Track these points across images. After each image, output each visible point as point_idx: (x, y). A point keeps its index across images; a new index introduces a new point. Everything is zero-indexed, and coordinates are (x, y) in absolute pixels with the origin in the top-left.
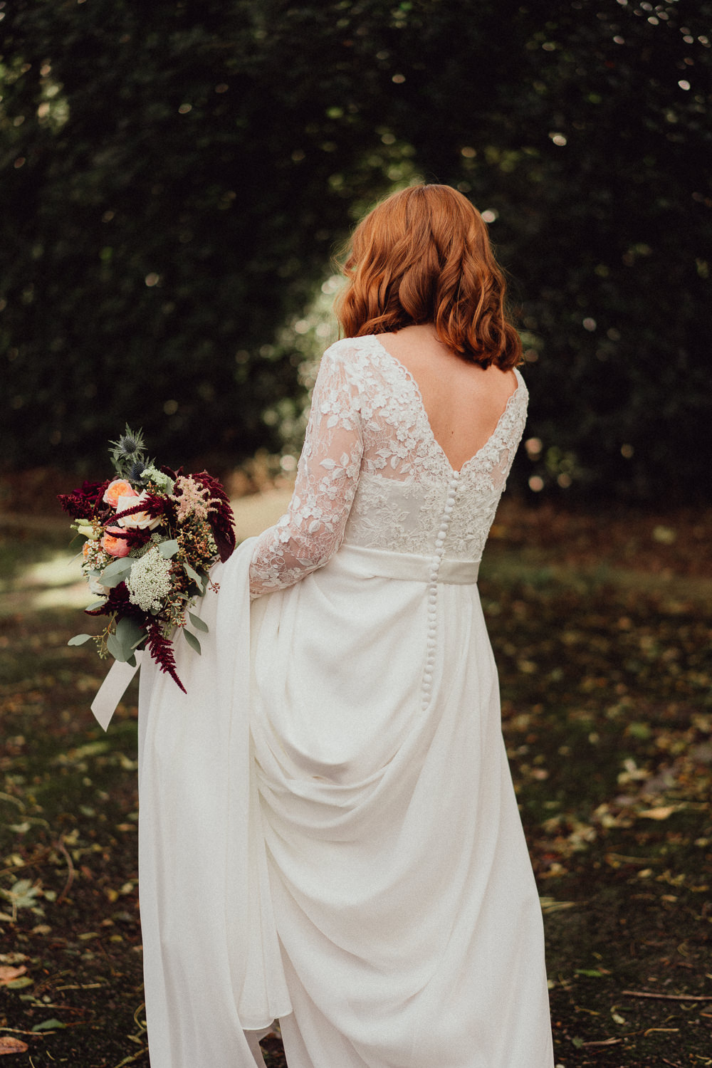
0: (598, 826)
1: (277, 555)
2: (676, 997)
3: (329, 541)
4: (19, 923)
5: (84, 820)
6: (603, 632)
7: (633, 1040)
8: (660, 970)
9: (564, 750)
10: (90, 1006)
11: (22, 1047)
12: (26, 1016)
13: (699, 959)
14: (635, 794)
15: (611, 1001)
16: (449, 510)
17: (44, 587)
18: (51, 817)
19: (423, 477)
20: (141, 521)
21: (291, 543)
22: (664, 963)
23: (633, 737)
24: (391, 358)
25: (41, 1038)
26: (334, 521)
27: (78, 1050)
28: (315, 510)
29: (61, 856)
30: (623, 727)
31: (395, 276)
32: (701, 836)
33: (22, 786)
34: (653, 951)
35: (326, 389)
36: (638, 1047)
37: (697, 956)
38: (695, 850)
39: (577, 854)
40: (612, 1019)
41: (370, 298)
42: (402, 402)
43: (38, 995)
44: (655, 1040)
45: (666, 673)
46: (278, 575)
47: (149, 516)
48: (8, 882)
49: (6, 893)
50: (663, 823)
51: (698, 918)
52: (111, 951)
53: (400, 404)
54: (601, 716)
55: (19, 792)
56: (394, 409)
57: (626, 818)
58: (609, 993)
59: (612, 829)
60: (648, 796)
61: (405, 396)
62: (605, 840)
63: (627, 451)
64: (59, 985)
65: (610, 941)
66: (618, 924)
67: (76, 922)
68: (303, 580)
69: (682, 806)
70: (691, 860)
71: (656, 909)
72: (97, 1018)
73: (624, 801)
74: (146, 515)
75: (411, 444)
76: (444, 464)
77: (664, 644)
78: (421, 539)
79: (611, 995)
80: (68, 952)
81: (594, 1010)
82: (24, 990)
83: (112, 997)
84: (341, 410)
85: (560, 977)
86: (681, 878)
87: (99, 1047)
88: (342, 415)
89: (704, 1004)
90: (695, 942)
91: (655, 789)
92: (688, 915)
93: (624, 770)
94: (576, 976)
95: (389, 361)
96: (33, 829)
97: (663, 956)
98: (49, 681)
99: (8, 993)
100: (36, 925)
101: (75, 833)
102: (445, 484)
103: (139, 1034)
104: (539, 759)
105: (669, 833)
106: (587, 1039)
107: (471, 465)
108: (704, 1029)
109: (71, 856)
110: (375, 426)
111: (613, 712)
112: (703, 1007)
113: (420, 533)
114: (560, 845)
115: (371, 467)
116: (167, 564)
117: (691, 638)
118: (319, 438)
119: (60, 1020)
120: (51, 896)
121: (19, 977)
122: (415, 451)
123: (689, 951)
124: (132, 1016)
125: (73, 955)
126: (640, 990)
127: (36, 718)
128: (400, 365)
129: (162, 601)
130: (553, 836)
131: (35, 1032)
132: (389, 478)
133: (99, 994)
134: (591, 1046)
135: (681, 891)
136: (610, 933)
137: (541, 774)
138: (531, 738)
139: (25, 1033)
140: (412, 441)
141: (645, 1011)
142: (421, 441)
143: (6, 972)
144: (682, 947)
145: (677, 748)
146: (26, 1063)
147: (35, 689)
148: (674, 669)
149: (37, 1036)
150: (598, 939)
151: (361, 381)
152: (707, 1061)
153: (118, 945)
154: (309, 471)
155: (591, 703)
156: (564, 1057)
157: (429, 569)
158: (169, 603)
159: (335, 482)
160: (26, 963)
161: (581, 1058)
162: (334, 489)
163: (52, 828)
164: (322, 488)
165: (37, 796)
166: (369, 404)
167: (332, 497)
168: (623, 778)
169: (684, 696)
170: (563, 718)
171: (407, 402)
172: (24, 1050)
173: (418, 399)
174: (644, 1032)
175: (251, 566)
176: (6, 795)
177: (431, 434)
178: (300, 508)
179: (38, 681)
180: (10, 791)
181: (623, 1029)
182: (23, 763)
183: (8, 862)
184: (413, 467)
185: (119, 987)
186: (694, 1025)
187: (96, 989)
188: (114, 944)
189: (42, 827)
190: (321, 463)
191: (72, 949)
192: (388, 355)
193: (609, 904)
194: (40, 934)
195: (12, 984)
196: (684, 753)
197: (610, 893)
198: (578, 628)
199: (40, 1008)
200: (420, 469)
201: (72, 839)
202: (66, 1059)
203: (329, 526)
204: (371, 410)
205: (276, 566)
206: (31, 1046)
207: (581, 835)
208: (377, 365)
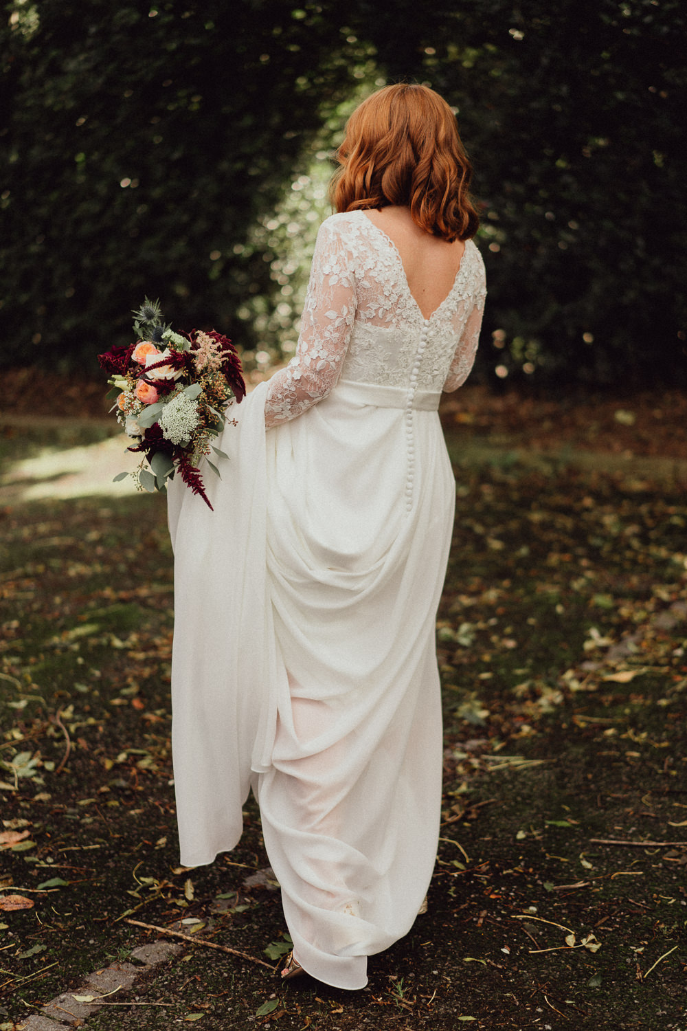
0: (565, 690)
1: (290, 390)
2: (640, 844)
3: (332, 376)
4: (20, 791)
5: (78, 696)
6: (567, 511)
7: (601, 884)
8: (625, 820)
9: (532, 621)
10: (91, 865)
11: (28, 904)
12: (31, 875)
13: (662, 808)
14: (600, 659)
15: (579, 849)
16: (421, 351)
17: (32, 481)
18: (48, 694)
19: (402, 324)
20: (167, 373)
21: (303, 379)
22: (629, 813)
23: (597, 607)
24: (377, 229)
25: (46, 895)
26: (337, 360)
27: (81, 905)
28: (321, 352)
29: (58, 729)
30: (588, 598)
31: (378, 168)
32: (664, 696)
33: (19, 666)
34: (617, 803)
35: (326, 255)
36: (605, 889)
37: (660, 806)
38: (656, 709)
39: (546, 716)
40: (581, 864)
41: (356, 182)
42: (387, 265)
43: (41, 856)
44: (621, 882)
45: (629, 547)
46: (290, 407)
47: (173, 369)
48: (8, 754)
49: (7, 764)
50: (626, 685)
51: (660, 771)
52: (109, 815)
53: (386, 267)
54: (568, 589)
55: (17, 673)
56: (381, 271)
57: (592, 682)
58: (577, 841)
59: (579, 692)
60: (612, 663)
61: (388, 259)
62: (571, 702)
63: (587, 338)
64: (61, 846)
65: (577, 795)
66: (585, 779)
67: (75, 789)
68: (308, 411)
69: (644, 670)
70: (654, 719)
71: (622, 764)
72: (98, 876)
73: (589, 666)
74: (170, 368)
75: (394, 298)
76: (417, 314)
77: (625, 521)
78: (400, 375)
79: (580, 843)
80: (68, 816)
81: (563, 857)
82: (28, 852)
83: (111, 856)
84: (340, 271)
85: (532, 828)
86: (644, 735)
87: (100, 902)
88: (341, 276)
89: (666, 849)
90: (657, 793)
91: (619, 655)
92: (651, 769)
93: (590, 638)
94: (546, 827)
95: (375, 231)
96: (29, 706)
97: (628, 807)
98: (41, 568)
99: (13, 856)
100: (38, 793)
101: (71, 708)
102: (418, 330)
103: (138, 889)
104: (508, 630)
105: (632, 696)
106: (557, 883)
107: (437, 314)
108: (666, 872)
109: (68, 729)
110: (366, 284)
111: (577, 585)
112: (666, 852)
113: (399, 370)
114: (529, 708)
115: (363, 317)
116: (194, 404)
117: (652, 514)
118: (322, 293)
119: (63, 878)
120: (50, 766)
121: (22, 841)
122: (396, 304)
123: (652, 802)
124: (131, 873)
125: (74, 820)
126: (606, 838)
127: (29, 603)
128: (384, 235)
129: (191, 433)
130: (523, 700)
131: (40, 889)
132: (377, 326)
133: (99, 854)
134: (560, 890)
135: (644, 748)
136: (577, 787)
137: (511, 644)
138: (500, 610)
139: (30, 891)
140: (394, 296)
141: (612, 857)
142: (401, 296)
143: (11, 836)
144: (646, 798)
145: (639, 616)
146: (33, 918)
147: (26, 576)
148: (635, 543)
149: (42, 893)
150: (567, 792)
151: (355, 248)
152: (671, 900)
153: (116, 809)
154: (315, 320)
155: (557, 577)
156: (535, 900)
157: (406, 398)
158: (196, 436)
159: (337, 329)
160: (29, 828)
161: (552, 900)
162: (337, 335)
163: (48, 703)
164: (327, 334)
165: (33, 674)
166: (361, 266)
167: (335, 341)
168: (588, 646)
169: (646, 568)
170: (530, 592)
171: (391, 264)
172: (31, 906)
173: (399, 262)
174: (611, 876)
175: (267, 403)
176: (4, 675)
177: (408, 290)
178: (308, 350)
179: (29, 569)
180: (7, 672)
181: (592, 873)
182: (18, 644)
183: (8, 736)
184: (395, 317)
185: (118, 847)
186: (658, 868)
187: (94, 850)
188: (112, 809)
189: (40, 704)
190: (326, 314)
191: (73, 814)
192: (374, 227)
193: (576, 761)
194: (41, 801)
195: (16, 847)
196: (645, 621)
197: (577, 751)
198: (543, 507)
199: (44, 868)
200: (400, 318)
201: (68, 714)
202: (70, 914)
203: (333, 364)
204: (363, 271)
205: (288, 400)
206: (37, 902)
207: (549, 699)
208: (367, 235)
